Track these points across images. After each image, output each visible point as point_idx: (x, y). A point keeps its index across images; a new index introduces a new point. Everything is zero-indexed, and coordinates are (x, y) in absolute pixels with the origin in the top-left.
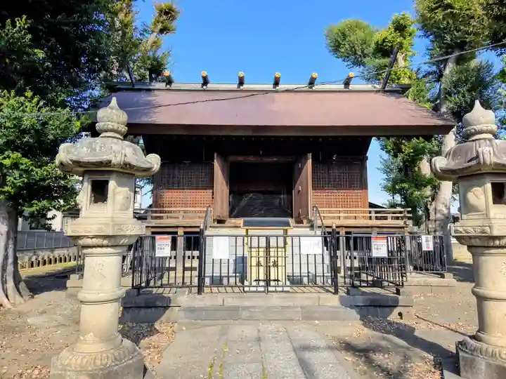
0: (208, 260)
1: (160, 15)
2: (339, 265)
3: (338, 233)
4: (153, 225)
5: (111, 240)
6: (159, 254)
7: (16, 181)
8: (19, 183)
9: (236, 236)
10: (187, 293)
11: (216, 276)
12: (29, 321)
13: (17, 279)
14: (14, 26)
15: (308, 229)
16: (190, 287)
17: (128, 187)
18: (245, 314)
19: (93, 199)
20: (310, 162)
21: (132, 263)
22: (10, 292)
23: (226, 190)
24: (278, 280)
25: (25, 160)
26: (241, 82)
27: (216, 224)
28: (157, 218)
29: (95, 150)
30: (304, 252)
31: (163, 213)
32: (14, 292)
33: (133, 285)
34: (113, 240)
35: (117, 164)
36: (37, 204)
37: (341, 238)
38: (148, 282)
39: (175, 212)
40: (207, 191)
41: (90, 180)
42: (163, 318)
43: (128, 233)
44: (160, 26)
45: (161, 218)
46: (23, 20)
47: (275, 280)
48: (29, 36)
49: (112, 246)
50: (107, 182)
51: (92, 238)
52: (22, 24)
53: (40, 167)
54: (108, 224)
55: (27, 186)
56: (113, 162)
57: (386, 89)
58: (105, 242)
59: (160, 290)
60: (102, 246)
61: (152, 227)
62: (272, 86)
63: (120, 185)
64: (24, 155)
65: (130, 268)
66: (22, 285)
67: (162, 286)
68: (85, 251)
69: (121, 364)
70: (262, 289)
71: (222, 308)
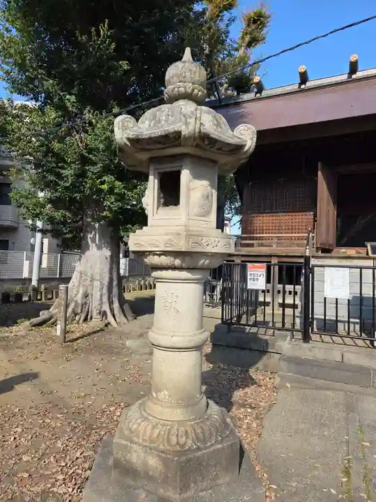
0: (318, 298)
1: (249, 25)
4: (244, 253)
5: (187, 259)
6: (251, 285)
7: (112, 206)
8: (115, 207)
9: (361, 268)
10: (289, 338)
11: (330, 320)
12: (127, 343)
13: (122, 301)
14: (98, 34)
16: (292, 330)
17: (209, 180)
19: (162, 201)
21: (222, 293)
22: (116, 312)
23: (333, 212)
25: (118, 183)
27: (320, 253)
28: (248, 245)
29: (160, 121)
31: (253, 240)
32: (119, 312)
33: (222, 319)
34: (188, 259)
35: (190, 137)
36: (131, 228)
38: (239, 317)
39: (268, 238)
40: (308, 213)
41: (157, 171)
42: (260, 365)
43: (210, 249)
44: (247, 39)
45: (252, 245)
46: (106, 26)
48: (113, 46)
49: (188, 269)
50: (178, 174)
51: (159, 255)
52: (105, 30)
53: (131, 190)
54: (179, 234)
55: (122, 211)
56: (183, 133)
58: (177, 262)
59: (254, 330)
60: (174, 268)
61: (242, 256)
63: (196, 176)
64: (118, 179)
65: (220, 299)
66: (126, 307)
67: (256, 324)
68: (155, 274)
69: (206, 448)
71: (341, 366)
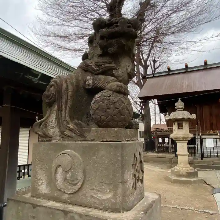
9: (216, 139)
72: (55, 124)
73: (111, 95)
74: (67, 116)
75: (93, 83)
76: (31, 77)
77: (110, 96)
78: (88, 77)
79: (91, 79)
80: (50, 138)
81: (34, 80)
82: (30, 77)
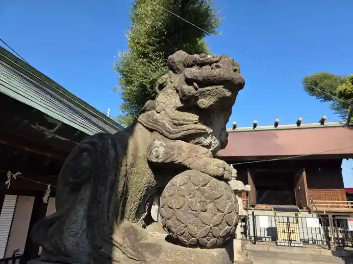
2: (330, 236)
3: (327, 216)
9: (271, 216)
15: (308, 213)
18: (280, 255)
20: (304, 173)
23: (254, 188)
24: (296, 241)
26: (255, 126)
27: (251, 208)
30: (309, 226)
37: (330, 220)
47: (294, 240)
57: (350, 124)
62: (274, 126)
70: (287, 245)
71: (268, 252)
72: (81, 226)
73: (206, 184)
74: (110, 215)
75: (166, 153)
76: (42, 128)
77: (204, 185)
78: (157, 143)
79: (161, 145)
80: (67, 256)
81: (47, 133)
82: (39, 128)
